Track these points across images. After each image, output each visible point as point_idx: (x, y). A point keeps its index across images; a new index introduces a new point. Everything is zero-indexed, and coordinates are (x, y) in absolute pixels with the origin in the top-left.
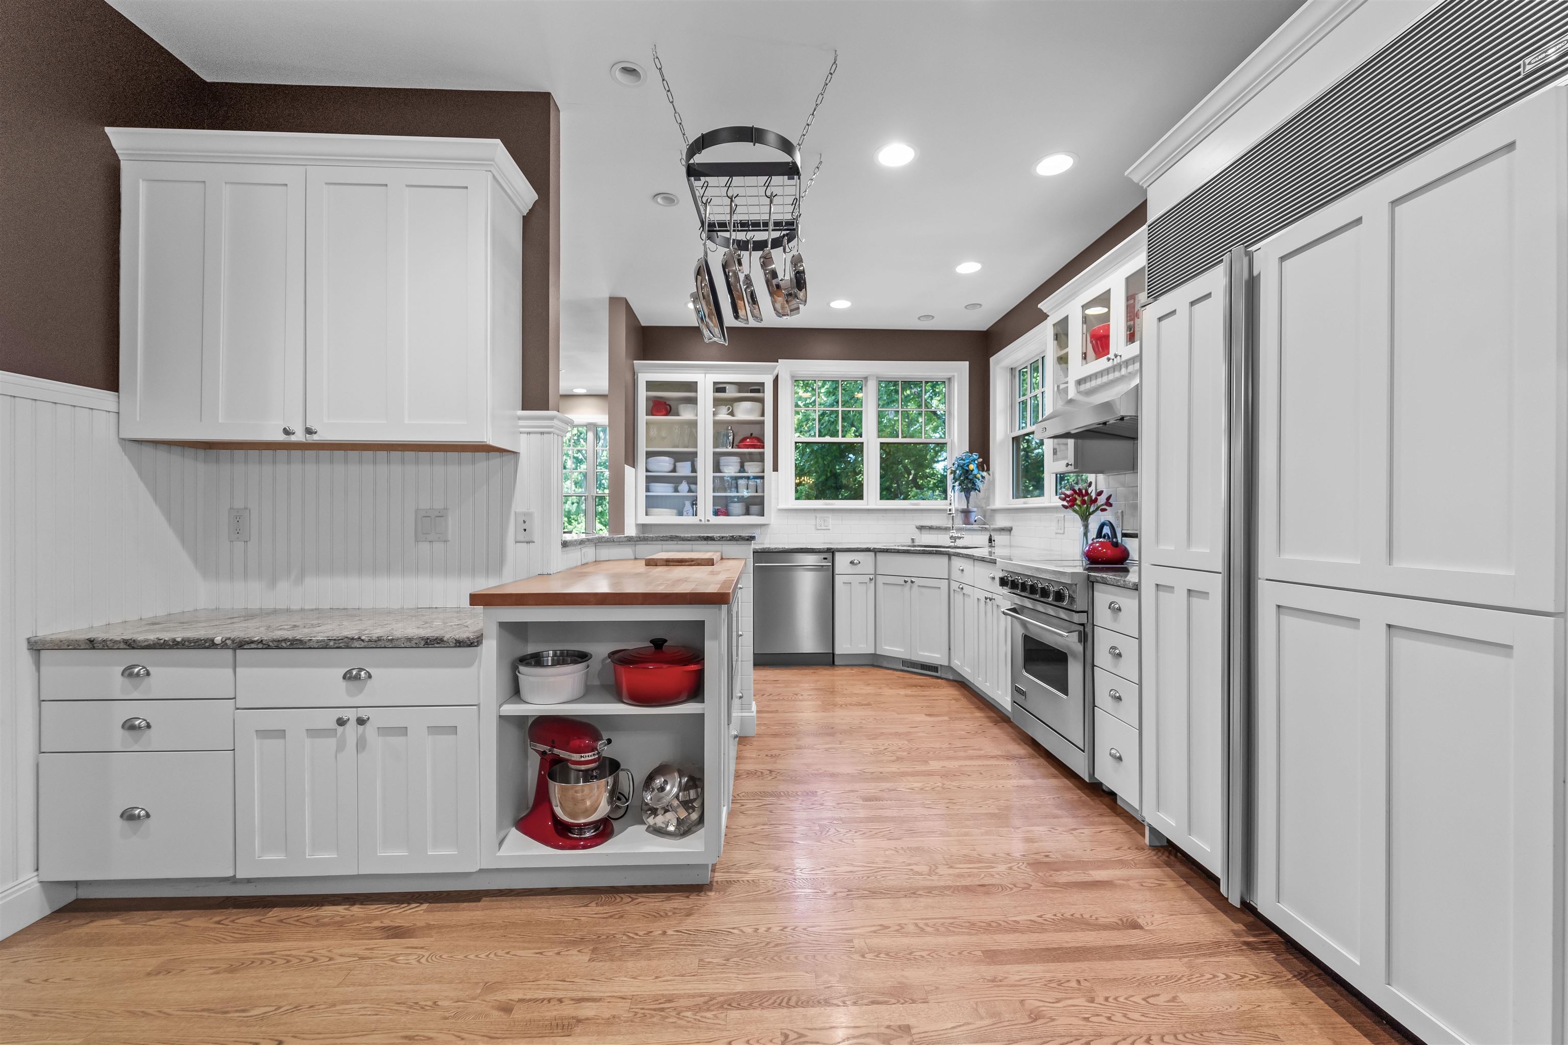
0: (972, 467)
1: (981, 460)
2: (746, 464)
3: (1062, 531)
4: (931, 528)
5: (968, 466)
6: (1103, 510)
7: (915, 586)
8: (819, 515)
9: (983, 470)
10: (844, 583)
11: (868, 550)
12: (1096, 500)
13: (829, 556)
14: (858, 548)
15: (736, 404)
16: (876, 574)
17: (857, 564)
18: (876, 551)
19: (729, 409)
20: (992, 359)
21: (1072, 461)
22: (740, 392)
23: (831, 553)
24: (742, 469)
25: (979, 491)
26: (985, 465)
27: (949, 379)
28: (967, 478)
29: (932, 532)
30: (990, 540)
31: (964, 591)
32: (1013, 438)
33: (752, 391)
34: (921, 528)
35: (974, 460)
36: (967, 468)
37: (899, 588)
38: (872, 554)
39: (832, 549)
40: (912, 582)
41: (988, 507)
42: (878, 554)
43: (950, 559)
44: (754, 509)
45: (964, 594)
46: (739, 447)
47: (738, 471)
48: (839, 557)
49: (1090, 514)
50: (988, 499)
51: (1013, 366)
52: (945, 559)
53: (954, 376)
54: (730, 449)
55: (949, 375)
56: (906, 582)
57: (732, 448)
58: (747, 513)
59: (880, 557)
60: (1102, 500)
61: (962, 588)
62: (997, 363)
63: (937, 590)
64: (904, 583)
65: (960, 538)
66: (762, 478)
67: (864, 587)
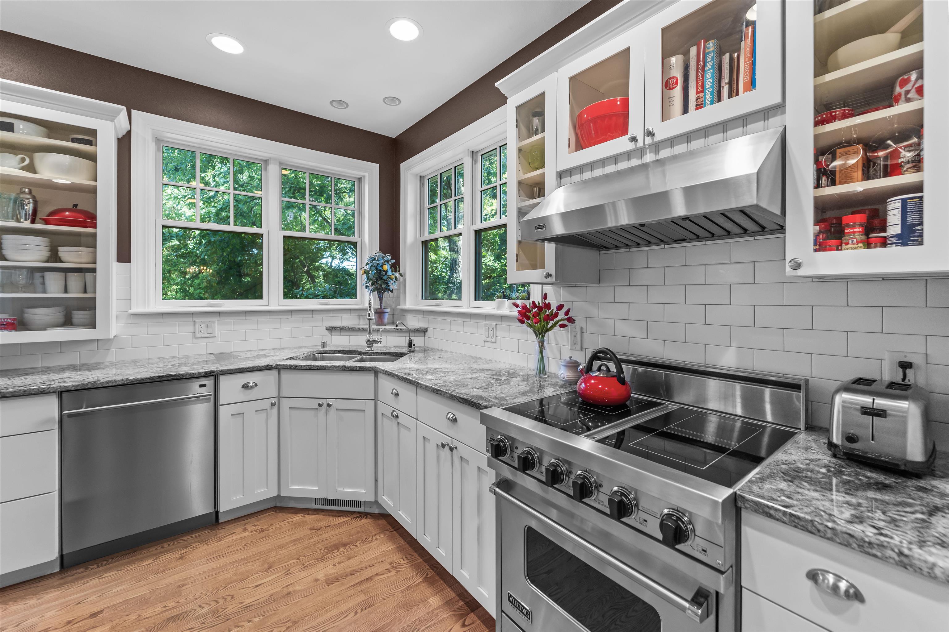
0: (386, 267)
1: (393, 261)
2: (61, 249)
3: (493, 340)
4: (342, 329)
5: (382, 266)
6: (562, 326)
7: (332, 411)
8: (198, 320)
9: (396, 271)
10: (232, 415)
11: (268, 368)
12: (556, 315)
13: (209, 382)
14: (254, 367)
15: (38, 156)
16: (279, 397)
17: (252, 388)
18: (279, 368)
19: (23, 160)
20: (402, 165)
21: (553, 272)
22: (49, 137)
23: (213, 378)
24: (54, 256)
25: (392, 292)
26: (396, 266)
27: (359, 179)
28: (381, 279)
29: (343, 333)
30: (410, 344)
31: (399, 420)
32: (422, 242)
33: (74, 140)
34: (331, 329)
35: (388, 261)
36: (381, 268)
37: (312, 413)
38: (275, 372)
39: (213, 372)
40: (329, 405)
41: (398, 307)
42: (282, 372)
43: (376, 376)
44: (78, 316)
45: (399, 423)
46: (47, 222)
47: (45, 258)
48: (223, 381)
49: (548, 330)
50: (398, 300)
51: (422, 174)
52: (370, 377)
53: (364, 176)
54: (27, 224)
55: (359, 174)
56: (320, 405)
57: (33, 222)
58: (68, 322)
59: (285, 375)
60: (561, 314)
61: (397, 417)
62: (409, 168)
63: (361, 414)
64: (317, 407)
65: (377, 342)
66: (94, 270)
67: (264, 415)
